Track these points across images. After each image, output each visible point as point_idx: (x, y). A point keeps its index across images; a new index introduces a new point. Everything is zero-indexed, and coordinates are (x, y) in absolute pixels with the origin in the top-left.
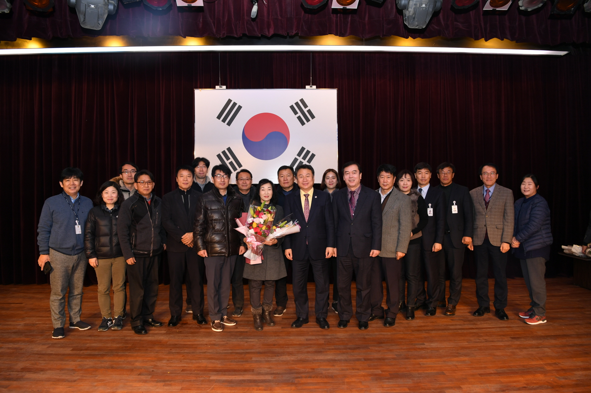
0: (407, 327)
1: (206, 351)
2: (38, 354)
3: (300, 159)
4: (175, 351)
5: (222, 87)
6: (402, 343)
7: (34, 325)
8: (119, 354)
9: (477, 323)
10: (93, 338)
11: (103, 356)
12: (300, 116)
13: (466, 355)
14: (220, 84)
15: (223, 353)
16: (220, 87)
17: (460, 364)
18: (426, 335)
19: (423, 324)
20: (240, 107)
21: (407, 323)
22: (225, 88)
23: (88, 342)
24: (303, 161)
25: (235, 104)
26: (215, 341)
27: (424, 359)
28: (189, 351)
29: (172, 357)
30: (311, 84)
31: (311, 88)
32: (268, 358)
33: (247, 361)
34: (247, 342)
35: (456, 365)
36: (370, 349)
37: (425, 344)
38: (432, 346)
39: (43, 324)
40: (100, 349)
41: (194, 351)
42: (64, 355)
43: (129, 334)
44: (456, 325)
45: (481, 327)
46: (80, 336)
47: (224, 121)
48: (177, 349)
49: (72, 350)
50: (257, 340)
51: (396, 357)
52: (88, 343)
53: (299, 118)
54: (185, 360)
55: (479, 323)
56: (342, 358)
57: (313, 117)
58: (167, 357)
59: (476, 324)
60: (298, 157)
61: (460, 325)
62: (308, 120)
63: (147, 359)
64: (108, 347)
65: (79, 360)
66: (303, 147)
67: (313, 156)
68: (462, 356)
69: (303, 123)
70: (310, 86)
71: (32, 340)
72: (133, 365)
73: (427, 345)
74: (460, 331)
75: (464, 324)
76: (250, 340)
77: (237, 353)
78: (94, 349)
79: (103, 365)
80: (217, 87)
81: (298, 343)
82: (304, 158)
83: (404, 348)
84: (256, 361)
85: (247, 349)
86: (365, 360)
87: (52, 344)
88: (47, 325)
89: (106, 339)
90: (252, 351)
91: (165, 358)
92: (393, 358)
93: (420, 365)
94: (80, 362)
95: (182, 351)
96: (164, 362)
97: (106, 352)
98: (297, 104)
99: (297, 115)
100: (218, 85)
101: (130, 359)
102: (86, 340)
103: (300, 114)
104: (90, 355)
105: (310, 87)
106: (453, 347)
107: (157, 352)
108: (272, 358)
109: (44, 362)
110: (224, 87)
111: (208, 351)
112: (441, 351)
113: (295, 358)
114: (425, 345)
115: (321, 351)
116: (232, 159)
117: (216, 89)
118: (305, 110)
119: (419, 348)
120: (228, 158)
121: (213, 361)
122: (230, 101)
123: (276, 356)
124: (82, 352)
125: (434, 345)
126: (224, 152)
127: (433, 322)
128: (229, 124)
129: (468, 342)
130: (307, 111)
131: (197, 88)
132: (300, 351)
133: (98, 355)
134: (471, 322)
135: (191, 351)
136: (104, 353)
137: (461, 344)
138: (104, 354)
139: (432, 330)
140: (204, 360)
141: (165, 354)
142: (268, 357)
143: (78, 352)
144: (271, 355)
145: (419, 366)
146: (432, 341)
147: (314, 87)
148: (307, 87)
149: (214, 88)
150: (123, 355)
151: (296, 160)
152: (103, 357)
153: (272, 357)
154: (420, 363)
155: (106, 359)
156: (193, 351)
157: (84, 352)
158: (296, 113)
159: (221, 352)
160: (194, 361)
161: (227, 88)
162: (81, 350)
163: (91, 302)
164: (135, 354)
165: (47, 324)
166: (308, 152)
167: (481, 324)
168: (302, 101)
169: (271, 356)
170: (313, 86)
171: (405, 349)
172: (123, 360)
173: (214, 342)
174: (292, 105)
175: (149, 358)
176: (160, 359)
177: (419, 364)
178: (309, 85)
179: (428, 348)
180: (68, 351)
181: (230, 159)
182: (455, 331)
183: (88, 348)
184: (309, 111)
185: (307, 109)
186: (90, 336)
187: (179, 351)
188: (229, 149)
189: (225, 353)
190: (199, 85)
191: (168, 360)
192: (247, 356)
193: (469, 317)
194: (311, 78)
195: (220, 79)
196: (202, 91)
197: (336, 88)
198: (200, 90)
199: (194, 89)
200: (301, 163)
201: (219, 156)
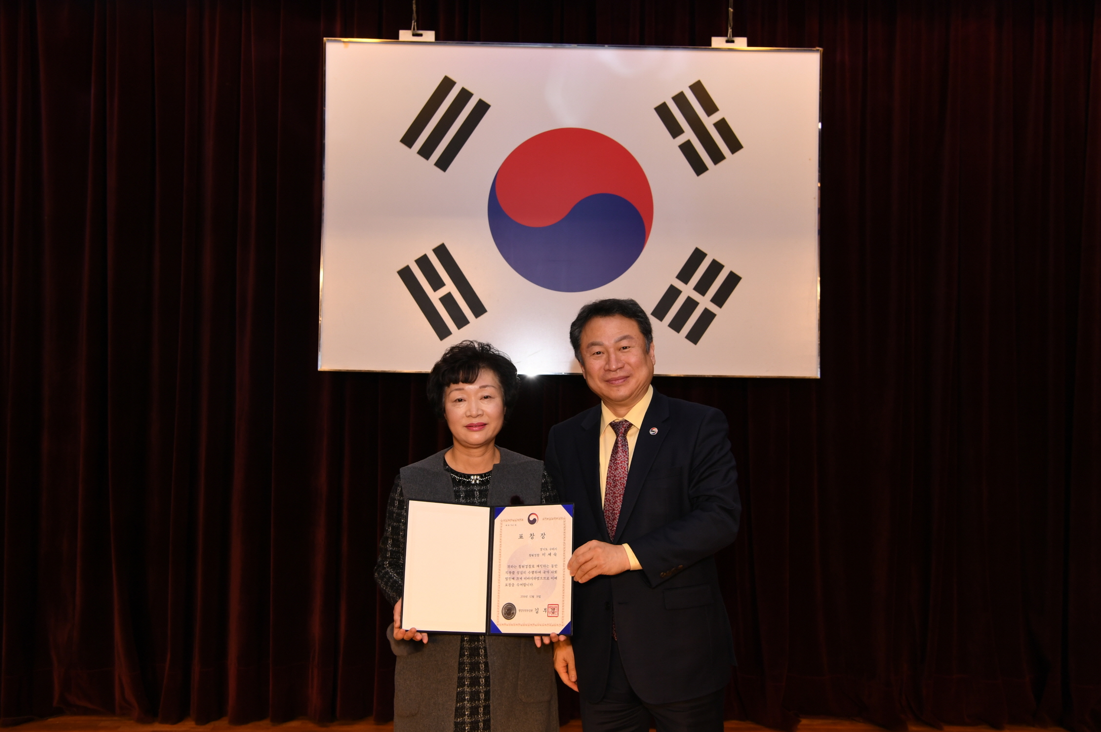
3: (688, 290)
5: (421, 35)
12: (688, 141)
14: (414, 23)
16: (414, 35)
20: (482, 107)
22: (433, 40)
24: (696, 296)
30: (730, 31)
31: (730, 46)
47: (425, 152)
53: (687, 149)
57: (735, 145)
60: (679, 285)
62: (717, 157)
66: (697, 250)
67: (733, 280)
69: (699, 168)
70: (726, 39)
80: (405, 35)
82: (702, 288)
98: (680, 99)
99: (681, 139)
100: (410, 29)
103: (689, 134)
105: (727, 42)
110: (429, 36)
116: (450, 287)
117: (401, 38)
118: (709, 122)
120: (437, 284)
122: (447, 84)
126: (423, 262)
128: (443, 164)
130: (716, 124)
131: (335, 35)
147: (741, 42)
148: (717, 42)
149: (394, 37)
151: (672, 294)
158: (675, 130)
161: (440, 39)
166: (716, 267)
168: (698, 89)
170: (737, 39)
174: (664, 105)
178: (723, 33)
181: (443, 284)
184: (723, 127)
185: (716, 117)
188: (442, 251)
194: (731, 10)
195: (414, 6)
196: (351, 45)
197: (818, 48)
198: (344, 42)
199: (324, 38)
200: (690, 305)
201: (406, 274)
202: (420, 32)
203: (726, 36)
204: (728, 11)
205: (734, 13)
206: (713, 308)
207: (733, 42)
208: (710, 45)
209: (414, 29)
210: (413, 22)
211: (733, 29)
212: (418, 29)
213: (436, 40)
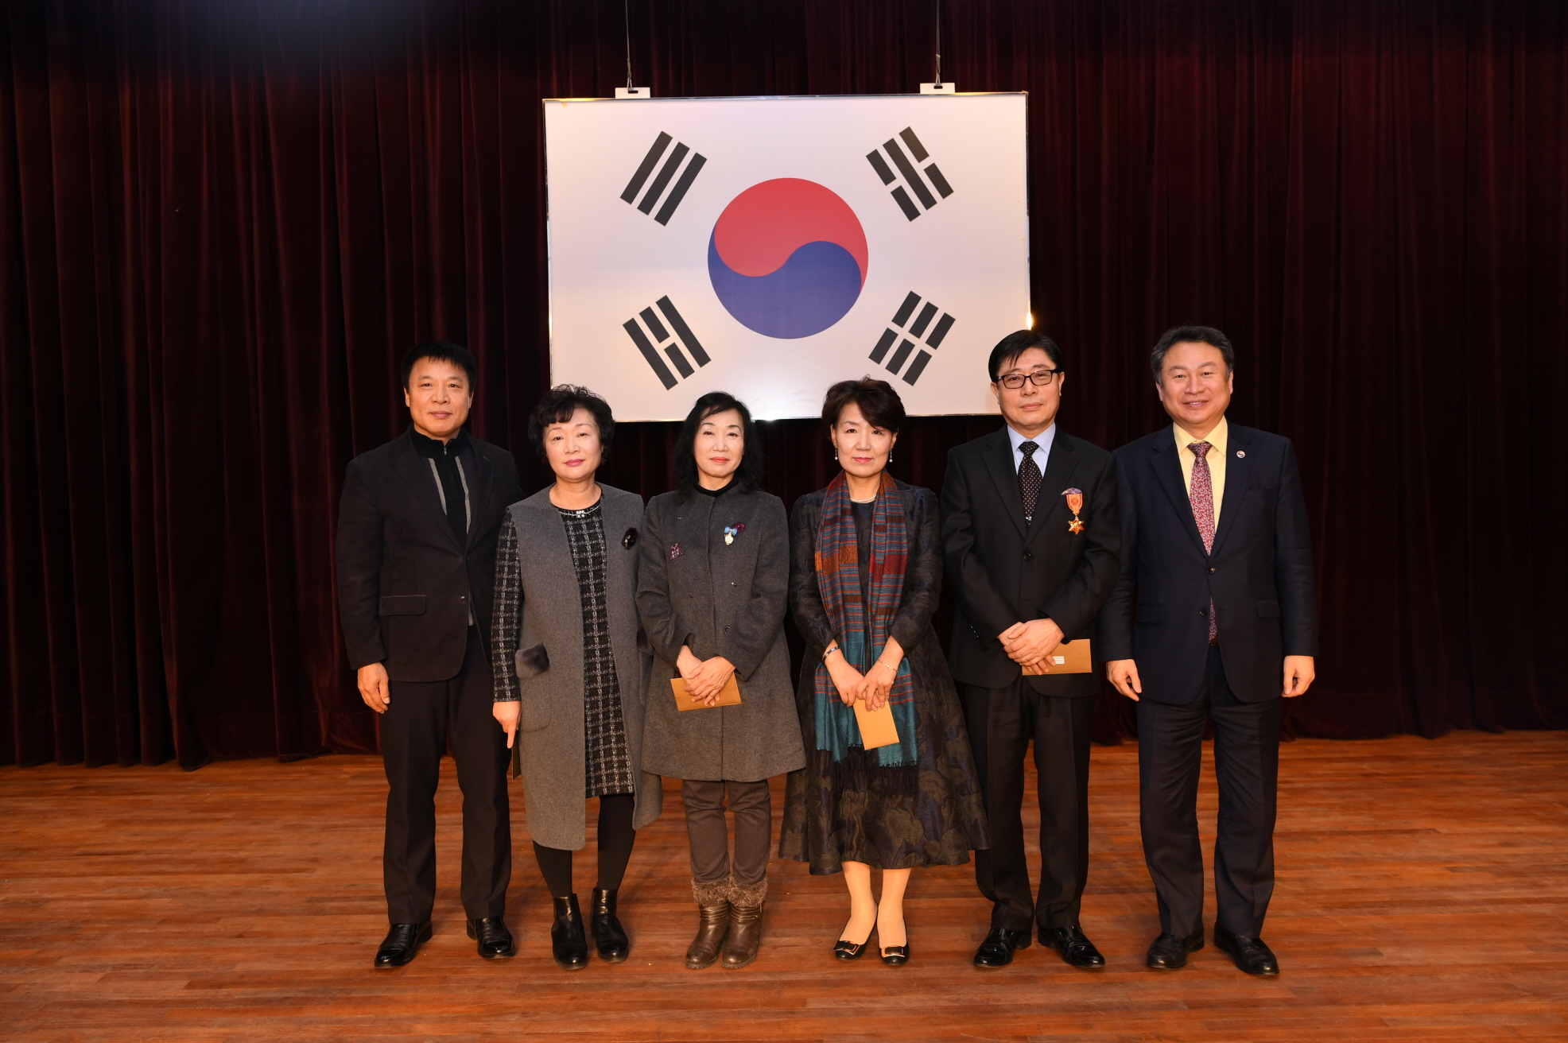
0: (1301, 894)
1: (644, 978)
2: (74, 1005)
3: (903, 333)
4: (542, 982)
5: (636, 92)
6: (1303, 949)
7: (36, 904)
8: (354, 995)
9: (1546, 882)
10: (251, 943)
11: (300, 1003)
12: (900, 188)
13: (1538, 994)
14: (629, 81)
15: (706, 985)
16: (630, 92)
17: (1525, 1024)
18: (1377, 921)
19: (1354, 884)
20: (699, 162)
21: (1301, 880)
22: (648, 96)
23: (238, 956)
24: (912, 339)
25: (681, 150)
26: (667, 945)
27: (1392, 1003)
28: (588, 981)
29: (534, 1001)
30: (938, 77)
31: (938, 91)
32: (858, 1001)
33: (793, 1013)
34: (775, 947)
35: (1513, 1029)
36: (1196, 969)
37: (1382, 950)
38: (1408, 959)
39: (69, 899)
40: (285, 981)
41: (607, 981)
42: (162, 1004)
43: (372, 927)
44: (1471, 887)
45: (1561, 896)
46: (206, 937)
47: (645, 207)
48: (546, 975)
49: (190, 986)
50: (807, 941)
51: (1291, 996)
52: (238, 961)
53: (899, 195)
54: (584, 1013)
55: (1550, 881)
56: (1110, 1000)
57: (945, 190)
58: (518, 1002)
59: (1542, 886)
60: (895, 328)
61: (1485, 887)
62: (929, 202)
63: (453, 1009)
64: (308, 973)
65: (221, 1019)
66: (911, 293)
67: (947, 322)
68: (1524, 996)
69: (911, 213)
70: (933, 85)
71: (42, 956)
72: (409, 1032)
73: (1390, 954)
74: (1492, 910)
75: (1501, 886)
76: (783, 940)
77: (751, 985)
78: (265, 981)
79: (304, 1035)
80: (621, 92)
81: (947, 949)
82: (917, 330)
83: (1315, 966)
84: (823, 1013)
85: (783, 973)
86: (1193, 1005)
87: (114, 967)
88: (85, 904)
89: (296, 944)
90: (801, 977)
91: (514, 1007)
92: (1284, 1001)
93: (1386, 1025)
94: (223, 1026)
95: (566, 982)
96: (514, 1018)
97: (307, 991)
98: (891, 146)
99: (893, 186)
100: (626, 87)
101: (393, 1012)
102: (230, 950)
103: (900, 181)
104: (255, 1001)
105: (936, 87)
106: (1485, 965)
107: (479, 987)
108: (873, 1002)
109: (100, 1031)
110: (645, 92)
111: (654, 980)
112: (1445, 977)
113: (949, 1000)
114: (1381, 954)
115: (1032, 977)
116: (674, 338)
117: (617, 97)
118: (920, 168)
119: (1366, 968)
121: (678, 1013)
122: (663, 140)
123: (884, 994)
124: (223, 992)
125: (1414, 955)
126: (647, 315)
127: (1387, 877)
128: (663, 217)
129: (1530, 947)
130: (927, 171)
131: (553, 95)
132: (962, 975)
133: (282, 1000)
134: (1523, 879)
135: (596, 981)
136: (301, 995)
137: (1510, 954)
138: (302, 998)
139: (1393, 904)
140: (644, 1009)
141: (510, 992)
142: (860, 998)
143: (211, 992)
144: (867, 991)
145: (1382, 1028)
146: (1403, 944)
147: (949, 87)
148: (926, 88)
149: (611, 95)
150: (366, 999)
151: (889, 336)
152: (300, 1008)
153: (874, 998)
154: (1384, 1018)
155: (313, 1013)
156: (602, 981)
157: (232, 990)
158: (887, 177)
159: (698, 981)
160: (613, 1016)
161: (654, 95)
162: (220, 986)
163: (219, 820)
164: (409, 995)
165: (82, 899)
166: (930, 310)
167: (1560, 885)
168: (908, 135)
169: (869, 996)
170: (944, 85)
171: (1317, 968)
172: (371, 1016)
173: (664, 948)
174: (876, 153)
175: (459, 1009)
176: (500, 1012)
177: (1382, 1022)
178: (931, 80)
179: (1395, 967)
180: (175, 989)
181: (667, 336)
182: (1475, 908)
183: (242, 976)
184: (933, 171)
185: (926, 163)
186: (240, 936)
187: (556, 982)
188: (665, 304)
189: (712, 985)
190: (555, 86)
191: (525, 1014)
192: (788, 994)
193: (1510, 860)
194: (938, 56)
195: (629, 64)
196: (569, 105)
197: (1023, 92)
198: (562, 102)
199: (543, 100)
200: (907, 347)
201: (631, 327)
202: (636, 89)
203: (935, 81)
204: (935, 57)
205: (941, 59)
206: (929, 349)
207: (941, 87)
208: (919, 92)
209: (629, 86)
210: (628, 78)
211: (940, 74)
212: (634, 86)
213: (651, 96)
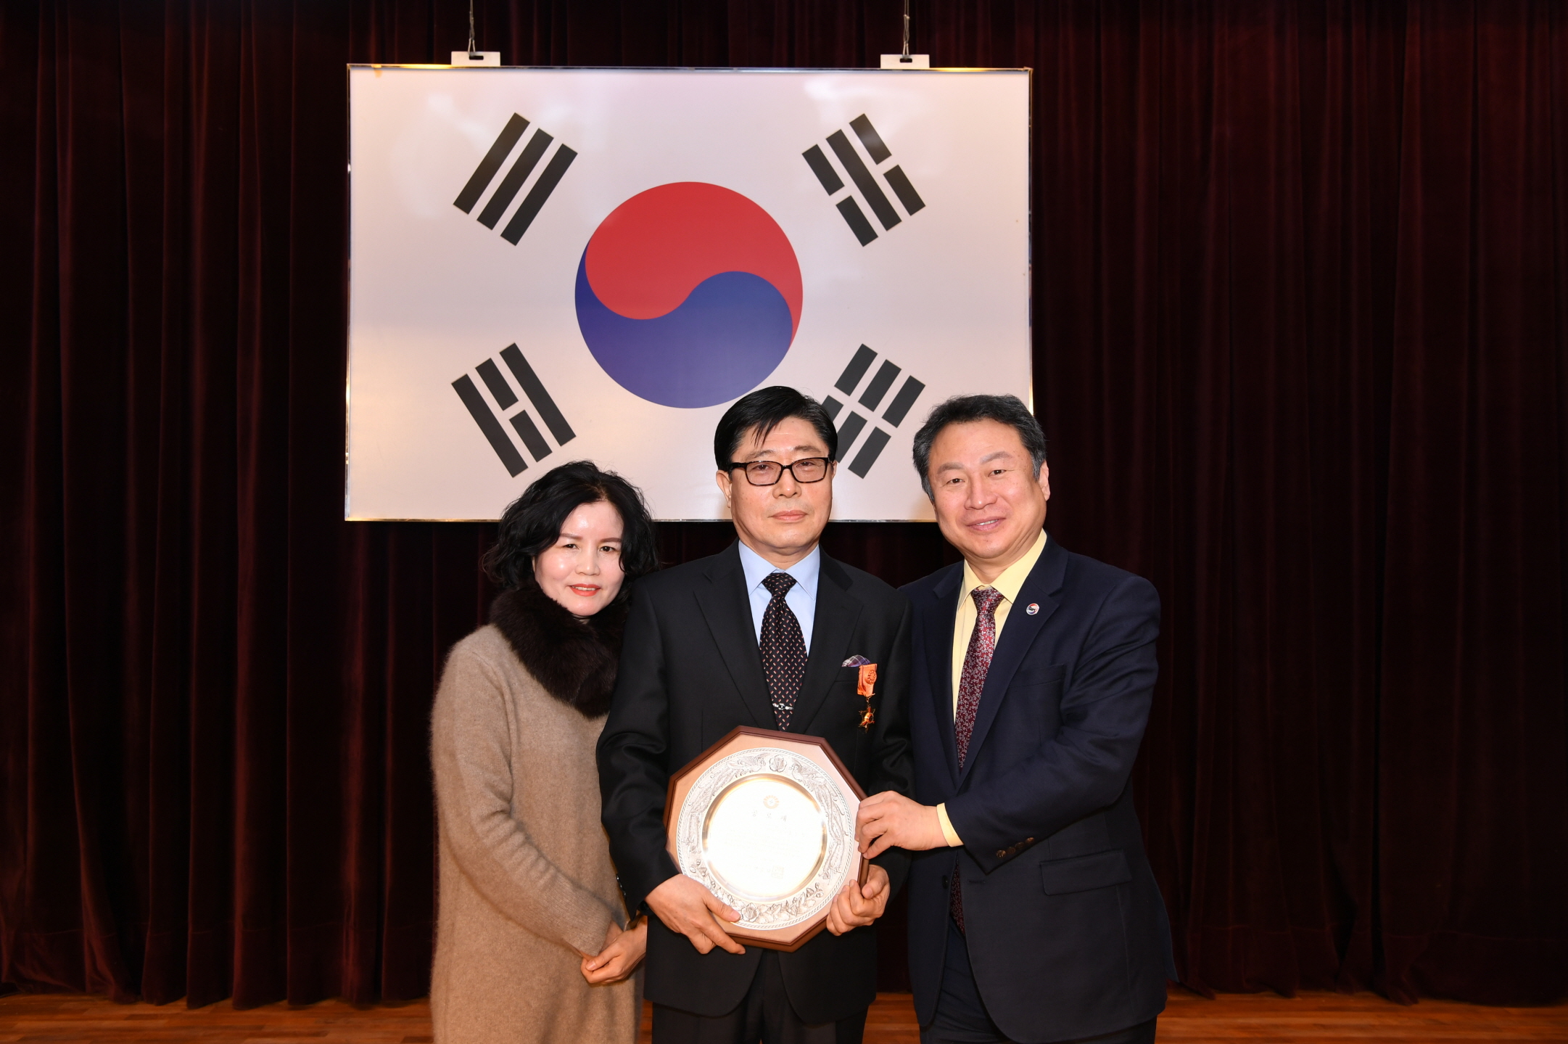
5: (481, 58)
12: (850, 199)
14: (471, 42)
16: (471, 58)
20: (565, 156)
22: (498, 64)
24: (863, 411)
25: (542, 140)
30: (906, 46)
31: (906, 66)
47: (489, 218)
53: (848, 208)
57: (914, 203)
60: (839, 396)
62: (890, 220)
66: (863, 348)
67: (914, 388)
69: (865, 234)
70: (900, 56)
80: (459, 58)
82: (870, 400)
99: (840, 196)
100: (463, 48)
103: (850, 189)
105: (902, 61)
110: (493, 58)
116: (524, 403)
117: (453, 64)
118: (878, 172)
120: (506, 399)
122: (517, 125)
126: (487, 370)
128: (514, 233)
130: (888, 175)
131: (364, 58)
147: (922, 61)
148: (888, 61)
149: (446, 61)
151: (830, 407)
158: (832, 184)
161: (507, 62)
166: (890, 371)
168: (862, 125)
170: (914, 57)
174: (816, 149)
178: (896, 50)
181: (514, 400)
184: (896, 177)
185: (888, 165)
188: (512, 355)
194: (907, 17)
195: (472, 19)
196: (384, 73)
197: (1026, 68)
198: (375, 69)
199: (348, 65)
200: (855, 423)
201: (463, 387)
202: (480, 54)
203: (900, 52)
204: (902, 18)
205: (910, 21)
206: (886, 427)
207: (910, 61)
208: (879, 65)
209: (472, 50)
210: (470, 40)
211: (909, 42)
212: (478, 50)
213: (502, 64)
